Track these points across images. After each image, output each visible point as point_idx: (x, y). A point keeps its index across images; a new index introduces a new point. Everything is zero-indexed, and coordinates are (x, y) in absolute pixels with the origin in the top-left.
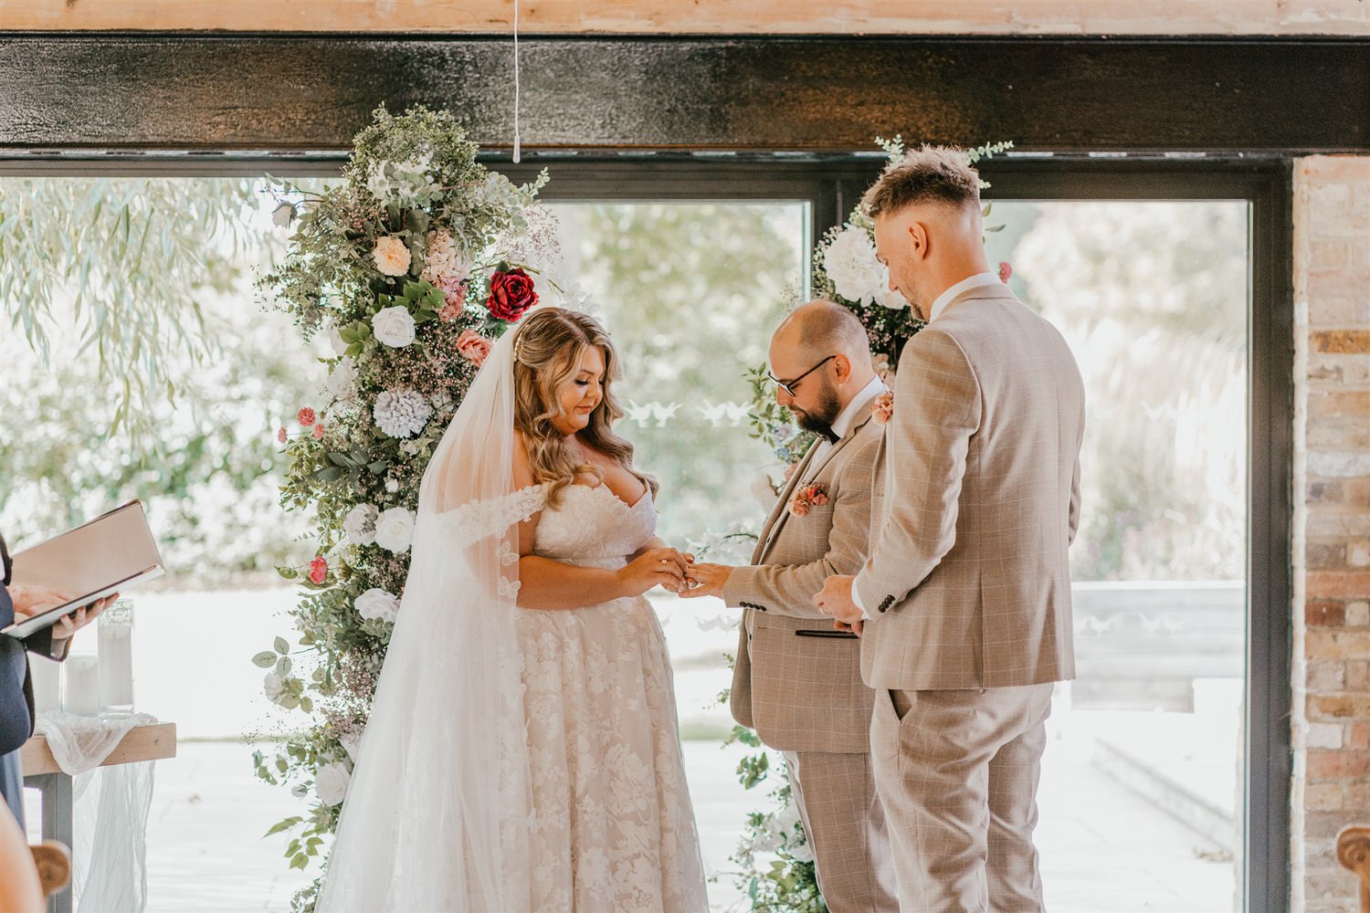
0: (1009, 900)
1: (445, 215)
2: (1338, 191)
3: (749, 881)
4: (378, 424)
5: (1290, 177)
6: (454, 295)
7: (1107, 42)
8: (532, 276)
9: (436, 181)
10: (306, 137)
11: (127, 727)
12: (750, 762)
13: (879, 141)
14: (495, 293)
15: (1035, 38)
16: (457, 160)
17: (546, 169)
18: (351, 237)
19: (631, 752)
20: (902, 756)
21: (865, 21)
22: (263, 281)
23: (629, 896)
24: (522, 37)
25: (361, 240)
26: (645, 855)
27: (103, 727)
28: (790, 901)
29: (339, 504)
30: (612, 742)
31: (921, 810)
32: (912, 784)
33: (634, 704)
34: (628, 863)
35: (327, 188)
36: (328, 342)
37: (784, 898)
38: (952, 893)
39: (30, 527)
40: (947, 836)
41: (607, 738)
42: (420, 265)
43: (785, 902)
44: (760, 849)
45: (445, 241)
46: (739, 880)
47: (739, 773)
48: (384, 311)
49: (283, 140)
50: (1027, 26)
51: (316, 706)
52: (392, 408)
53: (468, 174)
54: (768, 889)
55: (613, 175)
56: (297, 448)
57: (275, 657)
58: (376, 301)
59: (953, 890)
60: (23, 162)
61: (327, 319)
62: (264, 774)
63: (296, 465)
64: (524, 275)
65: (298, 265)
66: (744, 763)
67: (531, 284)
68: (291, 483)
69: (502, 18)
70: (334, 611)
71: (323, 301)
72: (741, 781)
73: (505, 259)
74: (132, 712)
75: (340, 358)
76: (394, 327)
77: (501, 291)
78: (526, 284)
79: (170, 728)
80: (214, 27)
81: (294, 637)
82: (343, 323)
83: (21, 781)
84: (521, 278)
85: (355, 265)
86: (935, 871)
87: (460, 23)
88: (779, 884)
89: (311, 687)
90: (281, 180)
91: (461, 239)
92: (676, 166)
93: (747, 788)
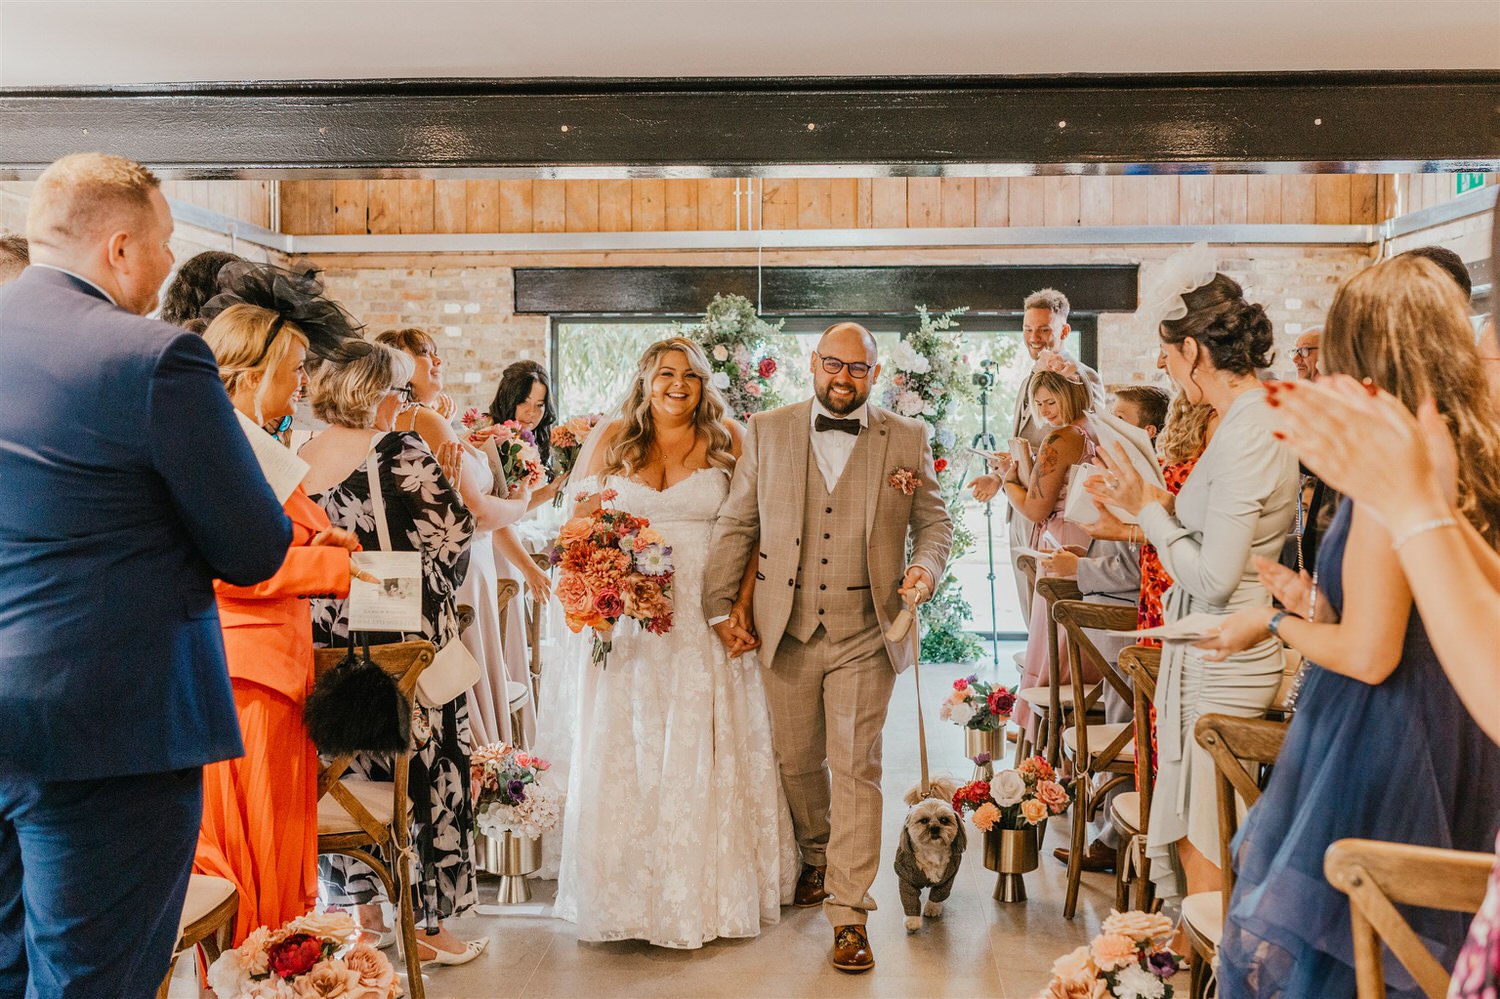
1: (741, 337)
2: (1115, 327)
5: (1096, 322)
6: (745, 368)
8: (776, 361)
9: (738, 323)
13: (916, 307)
14: (761, 367)
16: (746, 315)
17: (784, 320)
24: (767, 268)
35: (696, 328)
42: (731, 356)
45: (741, 348)
53: (751, 321)
64: (772, 361)
69: (776, 260)
73: (765, 354)
76: (721, 380)
78: (773, 364)
91: (748, 346)
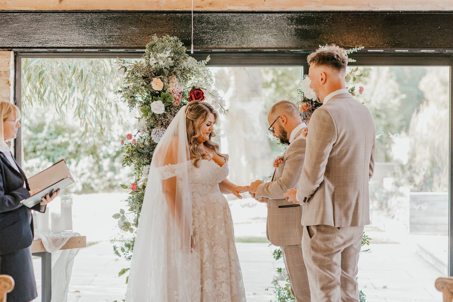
0: (347, 299)
1: (174, 71)
3: (278, 290)
4: (152, 139)
6: (178, 97)
7: (402, 13)
8: (204, 91)
9: (172, 60)
10: (137, 45)
11: (69, 237)
12: (277, 251)
14: (191, 96)
15: (378, 12)
16: (179, 53)
17: (209, 55)
18: (144, 78)
19: (221, 248)
20: (311, 250)
21: (321, 7)
22: (117, 92)
23: (220, 295)
24: (195, 12)
25: (147, 79)
26: (225, 282)
27: (61, 237)
28: (291, 297)
29: (141, 165)
30: (215, 245)
31: (318, 268)
32: (315, 259)
33: (222, 232)
34: (220, 284)
35: (136, 62)
36: (137, 111)
37: (289, 296)
38: (328, 296)
39: (86, 171)
40: (327, 277)
41: (213, 243)
42: (166, 87)
43: (289, 297)
44: (280, 280)
45: (174, 80)
46: (275, 290)
47: (273, 255)
48: (154, 102)
49: (129, 46)
50: (375, 8)
51: (134, 231)
52: (157, 134)
53: (183, 57)
54: (284, 293)
55: (236, 58)
56: (128, 147)
57: (120, 215)
58: (152, 99)
59: (328, 295)
60: (45, 53)
61: (137, 105)
62: (117, 253)
63: (127, 152)
64: (201, 90)
65: (129, 87)
66: (275, 252)
67: (203, 93)
68: (126, 158)
69: (201, 6)
70: (139, 200)
71: (136, 98)
72: (274, 257)
73: (194, 85)
74: (72, 232)
75: (142, 117)
76: (158, 107)
77: (193, 96)
78: (201, 93)
79: (84, 238)
80: (107, 9)
81: (127, 209)
82: (142, 106)
83: (31, 254)
84: (200, 92)
85: (145, 87)
86: (322, 289)
87: (187, 7)
88: (288, 292)
89: (133, 225)
90: (122, 59)
91: (179, 79)
92: (258, 55)
93: (276, 260)
